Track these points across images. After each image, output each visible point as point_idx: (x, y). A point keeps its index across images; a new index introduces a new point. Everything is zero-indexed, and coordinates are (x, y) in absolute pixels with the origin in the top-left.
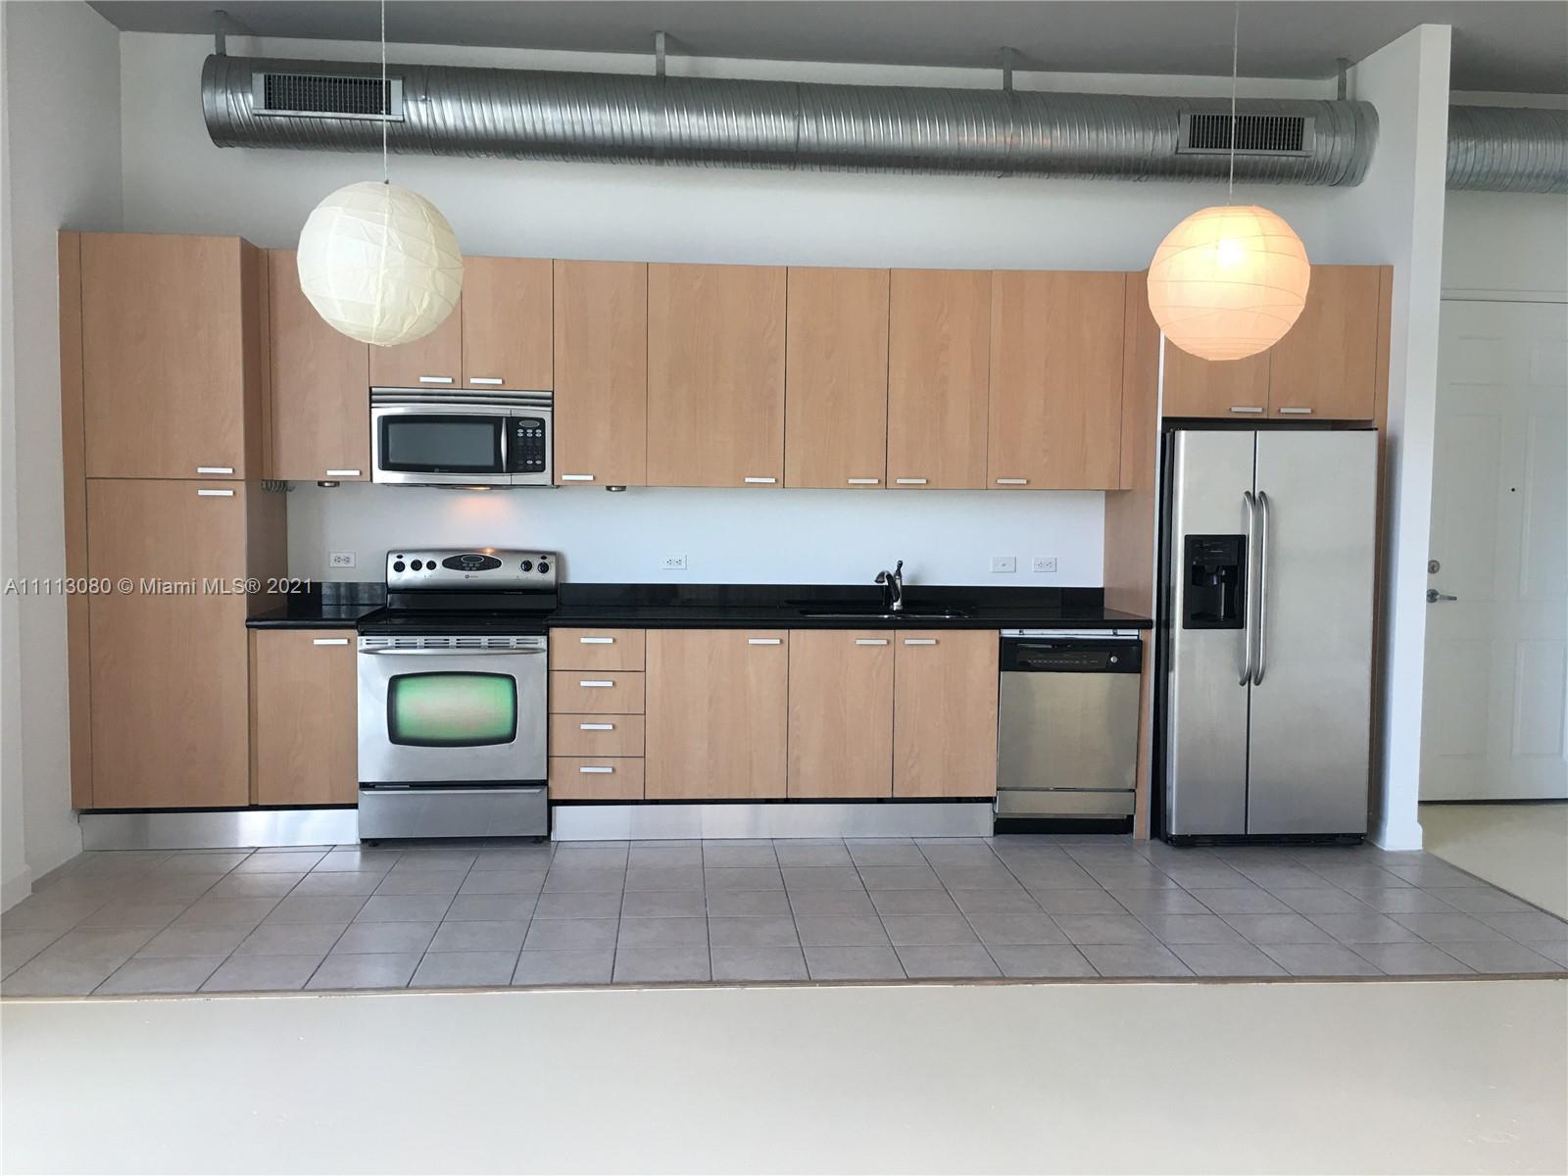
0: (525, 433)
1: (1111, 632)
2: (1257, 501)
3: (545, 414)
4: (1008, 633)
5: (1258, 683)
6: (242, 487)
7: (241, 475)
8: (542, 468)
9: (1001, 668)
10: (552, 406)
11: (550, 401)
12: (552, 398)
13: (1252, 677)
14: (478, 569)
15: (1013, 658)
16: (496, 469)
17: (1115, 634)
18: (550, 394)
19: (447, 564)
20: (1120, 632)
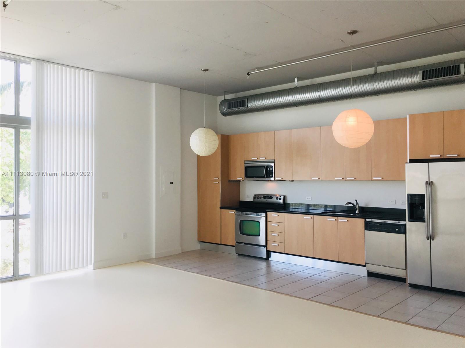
0: (269, 169)
1: (397, 222)
2: (429, 184)
3: (272, 165)
4: (367, 220)
5: (433, 240)
6: (220, 182)
7: (220, 179)
8: (272, 177)
9: (365, 230)
10: (274, 163)
11: (274, 162)
12: (274, 161)
13: (430, 237)
14: (269, 199)
15: (368, 227)
16: (264, 177)
17: (399, 222)
18: (274, 160)
19: (263, 198)
20: (400, 222)
